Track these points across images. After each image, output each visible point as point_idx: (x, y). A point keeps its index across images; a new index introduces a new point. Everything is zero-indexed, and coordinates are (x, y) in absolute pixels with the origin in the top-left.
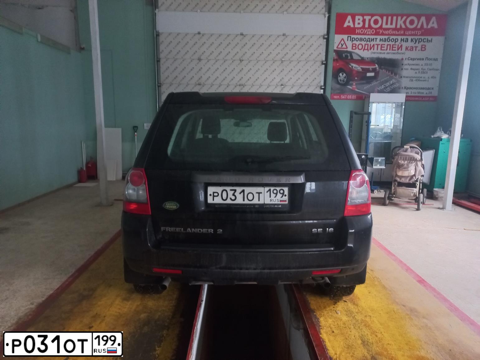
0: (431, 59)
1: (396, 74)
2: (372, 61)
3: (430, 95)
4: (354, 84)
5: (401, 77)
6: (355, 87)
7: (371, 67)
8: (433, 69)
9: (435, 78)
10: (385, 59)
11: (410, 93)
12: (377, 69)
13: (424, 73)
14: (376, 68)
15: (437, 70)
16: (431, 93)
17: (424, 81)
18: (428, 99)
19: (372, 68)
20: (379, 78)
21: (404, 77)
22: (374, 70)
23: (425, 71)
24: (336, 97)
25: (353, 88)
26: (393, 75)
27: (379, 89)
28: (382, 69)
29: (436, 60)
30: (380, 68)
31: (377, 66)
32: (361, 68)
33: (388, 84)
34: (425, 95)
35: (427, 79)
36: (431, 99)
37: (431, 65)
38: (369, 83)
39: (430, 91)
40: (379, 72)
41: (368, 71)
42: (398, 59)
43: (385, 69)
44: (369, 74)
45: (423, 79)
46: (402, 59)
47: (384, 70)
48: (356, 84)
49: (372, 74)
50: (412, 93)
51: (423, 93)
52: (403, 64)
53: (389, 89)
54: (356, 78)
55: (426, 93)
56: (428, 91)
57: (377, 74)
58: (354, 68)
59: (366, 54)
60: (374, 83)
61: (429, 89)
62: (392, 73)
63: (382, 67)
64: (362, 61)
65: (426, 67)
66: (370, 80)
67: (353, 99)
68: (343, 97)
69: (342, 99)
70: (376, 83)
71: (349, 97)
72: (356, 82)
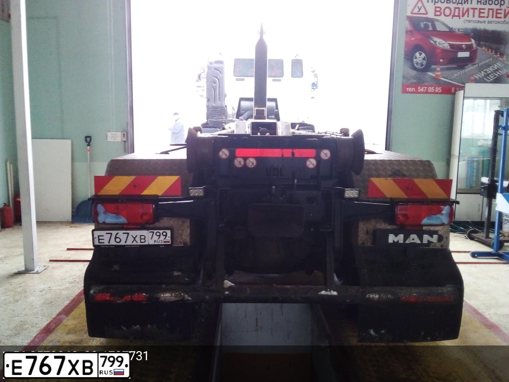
1: (502, 55)
2: (466, 35)
4: (438, 69)
6: (439, 73)
7: (464, 44)
10: (485, 32)
12: (474, 46)
14: (472, 44)
19: (466, 45)
20: (477, 61)
22: (469, 48)
24: (410, 89)
25: (437, 75)
26: (499, 55)
27: (476, 77)
28: (481, 46)
30: (478, 45)
31: (473, 41)
32: (450, 45)
33: (491, 68)
38: (461, 67)
40: (476, 50)
41: (461, 49)
42: (505, 31)
43: (485, 46)
44: (461, 55)
47: (484, 48)
48: (441, 70)
49: (466, 54)
53: (491, 77)
54: (441, 60)
57: (473, 53)
58: (438, 44)
59: (457, 24)
60: (470, 68)
62: (496, 53)
63: (481, 43)
64: (450, 34)
66: (462, 64)
67: (437, 93)
68: (421, 89)
69: (420, 93)
70: (472, 68)
71: (431, 89)
72: (441, 67)
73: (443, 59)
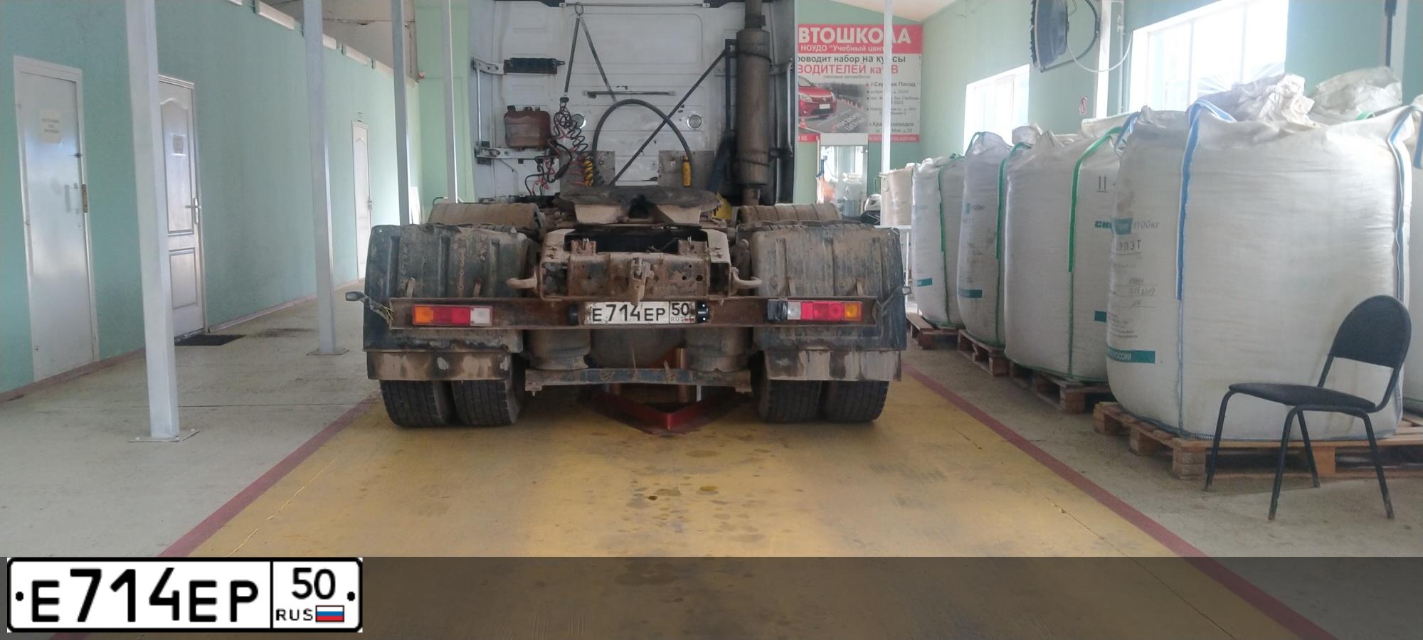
0: (906, 85)
1: (859, 105)
2: (826, 89)
3: (909, 133)
4: (803, 120)
5: (868, 109)
6: (804, 124)
7: (825, 97)
8: (910, 98)
9: (914, 109)
10: (843, 86)
12: (834, 98)
13: (899, 103)
14: (832, 98)
15: (916, 99)
16: (911, 130)
17: (900, 114)
18: (907, 138)
19: (827, 99)
20: (837, 112)
21: (872, 109)
22: (829, 100)
23: (899, 100)
25: (802, 126)
26: (856, 105)
27: (838, 127)
28: (840, 99)
29: (913, 85)
30: (838, 97)
31: (832, 94)
32: (813, 99)
33: (850, 119)
34: (902, 133)
35: (904, 112)
36: (911, 139)
37: (907, 92)
38: (823, 118)
39: (909, 127)
40: (835, 103)
41: (821, 101)
42: (861, 85)
43: (844, 98)
44: (822, 107)
45: (899, 112)
46: (867, 85)
47: (843, 100)
48: (806, 120)
49: (827, 106)
51: (899, 131)
52: (868, 92)
53: (851, 127)
54: (805, 112)
55: (904, 131)
56: (905, 128)
57: (834, 105)
58: (801, 98)
59: (818, 79)
60: (831, 118)
61: (907, 125)
62: (854, 104)
63: (840, 96)
64: (811, 88)
65: (900, 96)
66: (823, 114)
67: (804, 141)
70: (833, 118)
72: (805, 118)
73: (806, 111)
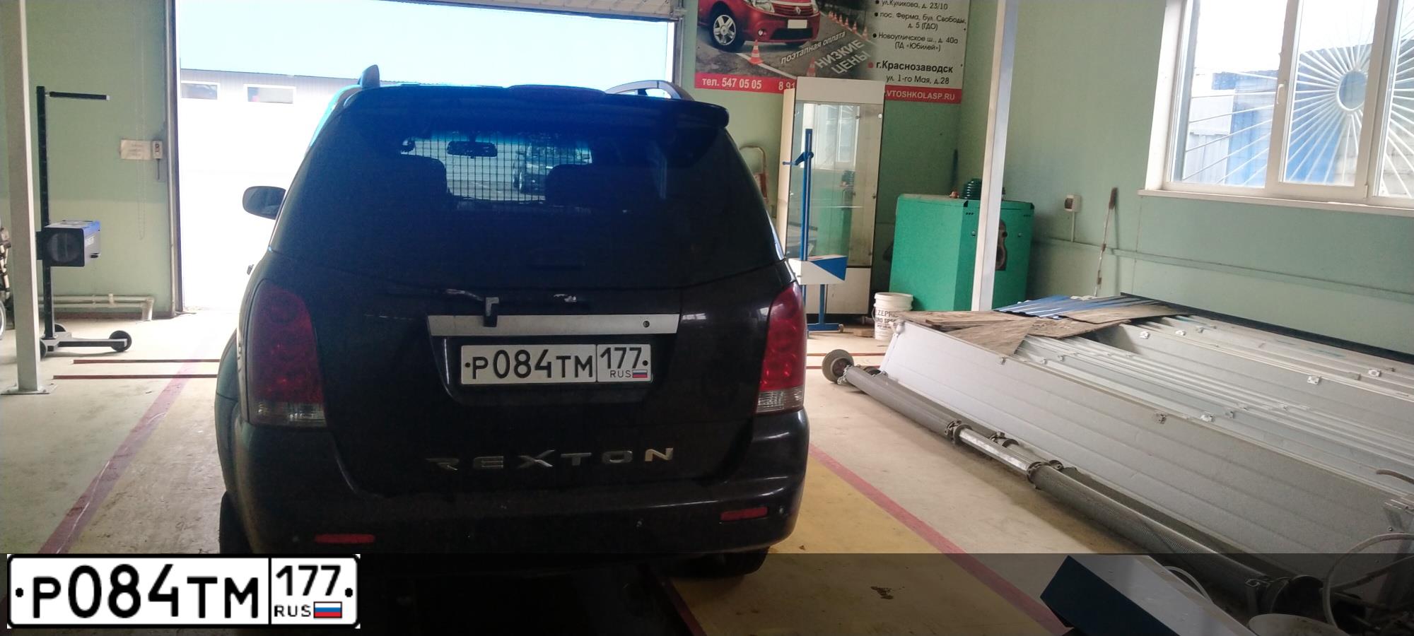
1: (861, 27)
3: (944, 86)
5: (874, 36)
6: (758, 55)
7: (799, 5)
8: (950, 19)
9: (956, 42)
11: (896, 78)
12: (815, 10)
13: (929, 27)
15: (960, 21)
17: (930, 48)
18: (940, 95)
19: (801, 8)
20: (820, 37)
21: (882, 36)
22: (806, 13)
23: (931, 22)
24: (709, 82)
26: (855, 28)
27: (821, 65)
28: (827, 11)
31: (813, 2)
33: (843, 52)
34: (932, 85)
35: (937, 45)
36: (947, 96)
38: (793, 46)
40: (818, 19)
44: (794, 24)
45: (927, 44)
47: (830, 13)
48: (761, 50)
50: (901, 78)
52: (878, 2)
54: (761, 33)
56: (939, 76)
57: (813, 23)
58: (754, 4)
60: (807, 48)
62: (851, 24)
66: (795, 40)
67: (754, 90)
68: (727, 82)
69: (724, 88)
70: (810, 48)
71: (744, 83)
72: (760, 44)
73: (763, 30)
